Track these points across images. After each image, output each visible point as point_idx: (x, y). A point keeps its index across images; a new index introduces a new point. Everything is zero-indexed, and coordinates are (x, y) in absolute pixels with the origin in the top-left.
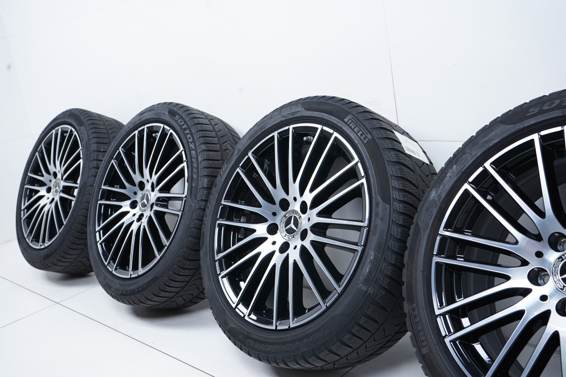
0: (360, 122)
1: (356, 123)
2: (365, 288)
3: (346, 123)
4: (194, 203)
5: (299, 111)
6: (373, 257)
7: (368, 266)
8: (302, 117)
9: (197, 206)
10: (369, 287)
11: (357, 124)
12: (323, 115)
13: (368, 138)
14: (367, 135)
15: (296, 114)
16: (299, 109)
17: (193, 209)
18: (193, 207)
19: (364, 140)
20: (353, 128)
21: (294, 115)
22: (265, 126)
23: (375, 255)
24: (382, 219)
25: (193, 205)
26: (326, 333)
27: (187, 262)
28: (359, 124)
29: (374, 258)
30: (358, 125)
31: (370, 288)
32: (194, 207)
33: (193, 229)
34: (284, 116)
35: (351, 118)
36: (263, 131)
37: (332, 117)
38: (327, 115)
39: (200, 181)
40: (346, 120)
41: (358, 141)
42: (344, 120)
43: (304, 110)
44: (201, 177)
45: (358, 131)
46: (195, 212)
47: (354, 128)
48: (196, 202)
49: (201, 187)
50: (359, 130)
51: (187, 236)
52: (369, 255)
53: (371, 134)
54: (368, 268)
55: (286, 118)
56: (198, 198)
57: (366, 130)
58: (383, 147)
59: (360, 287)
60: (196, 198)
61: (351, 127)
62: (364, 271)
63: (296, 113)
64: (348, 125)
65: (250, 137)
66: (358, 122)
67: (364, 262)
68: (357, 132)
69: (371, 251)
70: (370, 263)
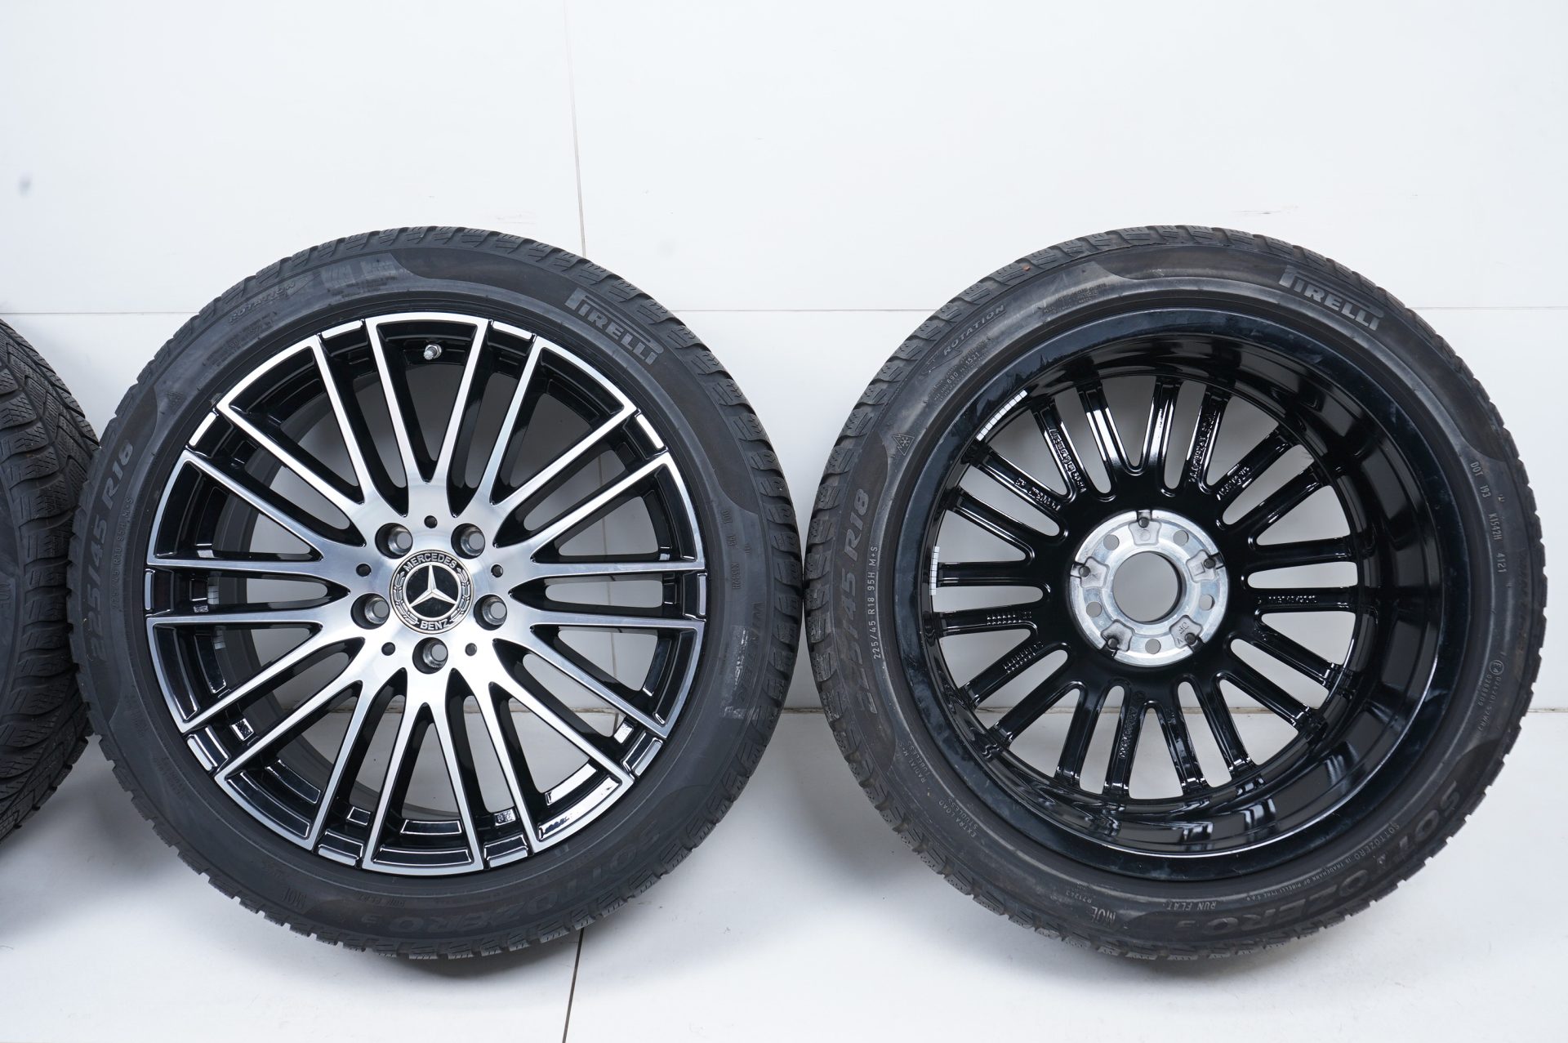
0: (616, 308)
1: (607, 313)
2: (739, 713)
3: (574, 313)
4: (13, 575)
5: (393, 278)
6: (745, 639)
7: (739, 663)
8: (409, 294)
9: (28, 582)
10: (749, 708)
11: (610, 316)
12: (487, 291)
13: (655, 352)
14: (647, 343)
15: (382, 287)
16: (393, 273)
17: (14, 594)
18: (13, 587)
19: (643, 358)
20: (600, 324)
21: (377, 290)
22: (267, 320)
23: (751, 634)
24: (749, 549)
25: (12, 581)
26: (655, 839)
27: (19, 759)
28: (616, 317)
29: (750, 642)
30: (614, 318)
31: (752, 711)
32: (18, 586)
33: (28, 657)
34: (339, 292)
35: (585, 299)
36: (262, 336)
37: (523, 297)
38: (504, 291)
39: (13, 501)
40: (572, 304)
41: (628, 361)
42: (566, 304)
43: (412, 274)
44: (10, 489)
45: (619, 334)
46: (26, 602)
47: (605, 326)
48: (19, 571)
49: (22, 521)
50: (622, 330)
51: (11, 680)
52: (735, 638)
53: (658, 340)
54: (738, 668)
55: (347, 299)
56: (25, 557)
57: (642, 332)
58: (699, 371)
59: (727, 714)
60: (15, 561)
61: (593, 325)
62: (728, 678)
63: (384, 281)
64: (584, 319)
65: (211, 356)
66: (611, 310)
67: (725, 657)
68: (617, 338)
69: (736, 627)
70: (740, 655)
